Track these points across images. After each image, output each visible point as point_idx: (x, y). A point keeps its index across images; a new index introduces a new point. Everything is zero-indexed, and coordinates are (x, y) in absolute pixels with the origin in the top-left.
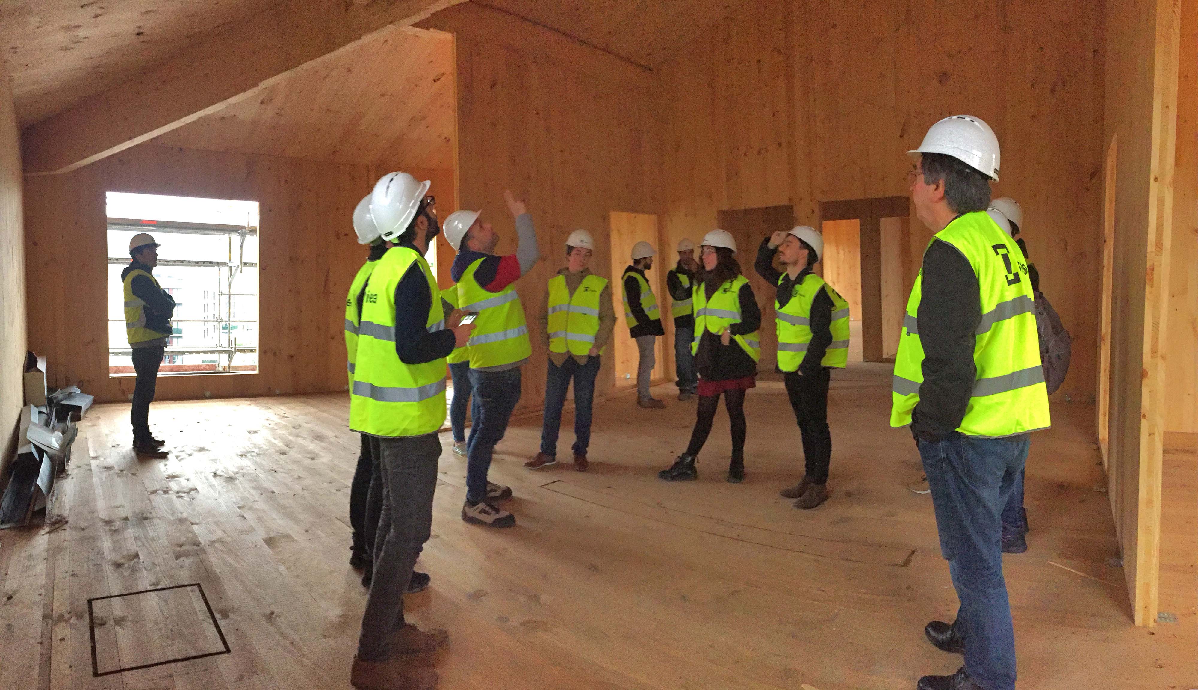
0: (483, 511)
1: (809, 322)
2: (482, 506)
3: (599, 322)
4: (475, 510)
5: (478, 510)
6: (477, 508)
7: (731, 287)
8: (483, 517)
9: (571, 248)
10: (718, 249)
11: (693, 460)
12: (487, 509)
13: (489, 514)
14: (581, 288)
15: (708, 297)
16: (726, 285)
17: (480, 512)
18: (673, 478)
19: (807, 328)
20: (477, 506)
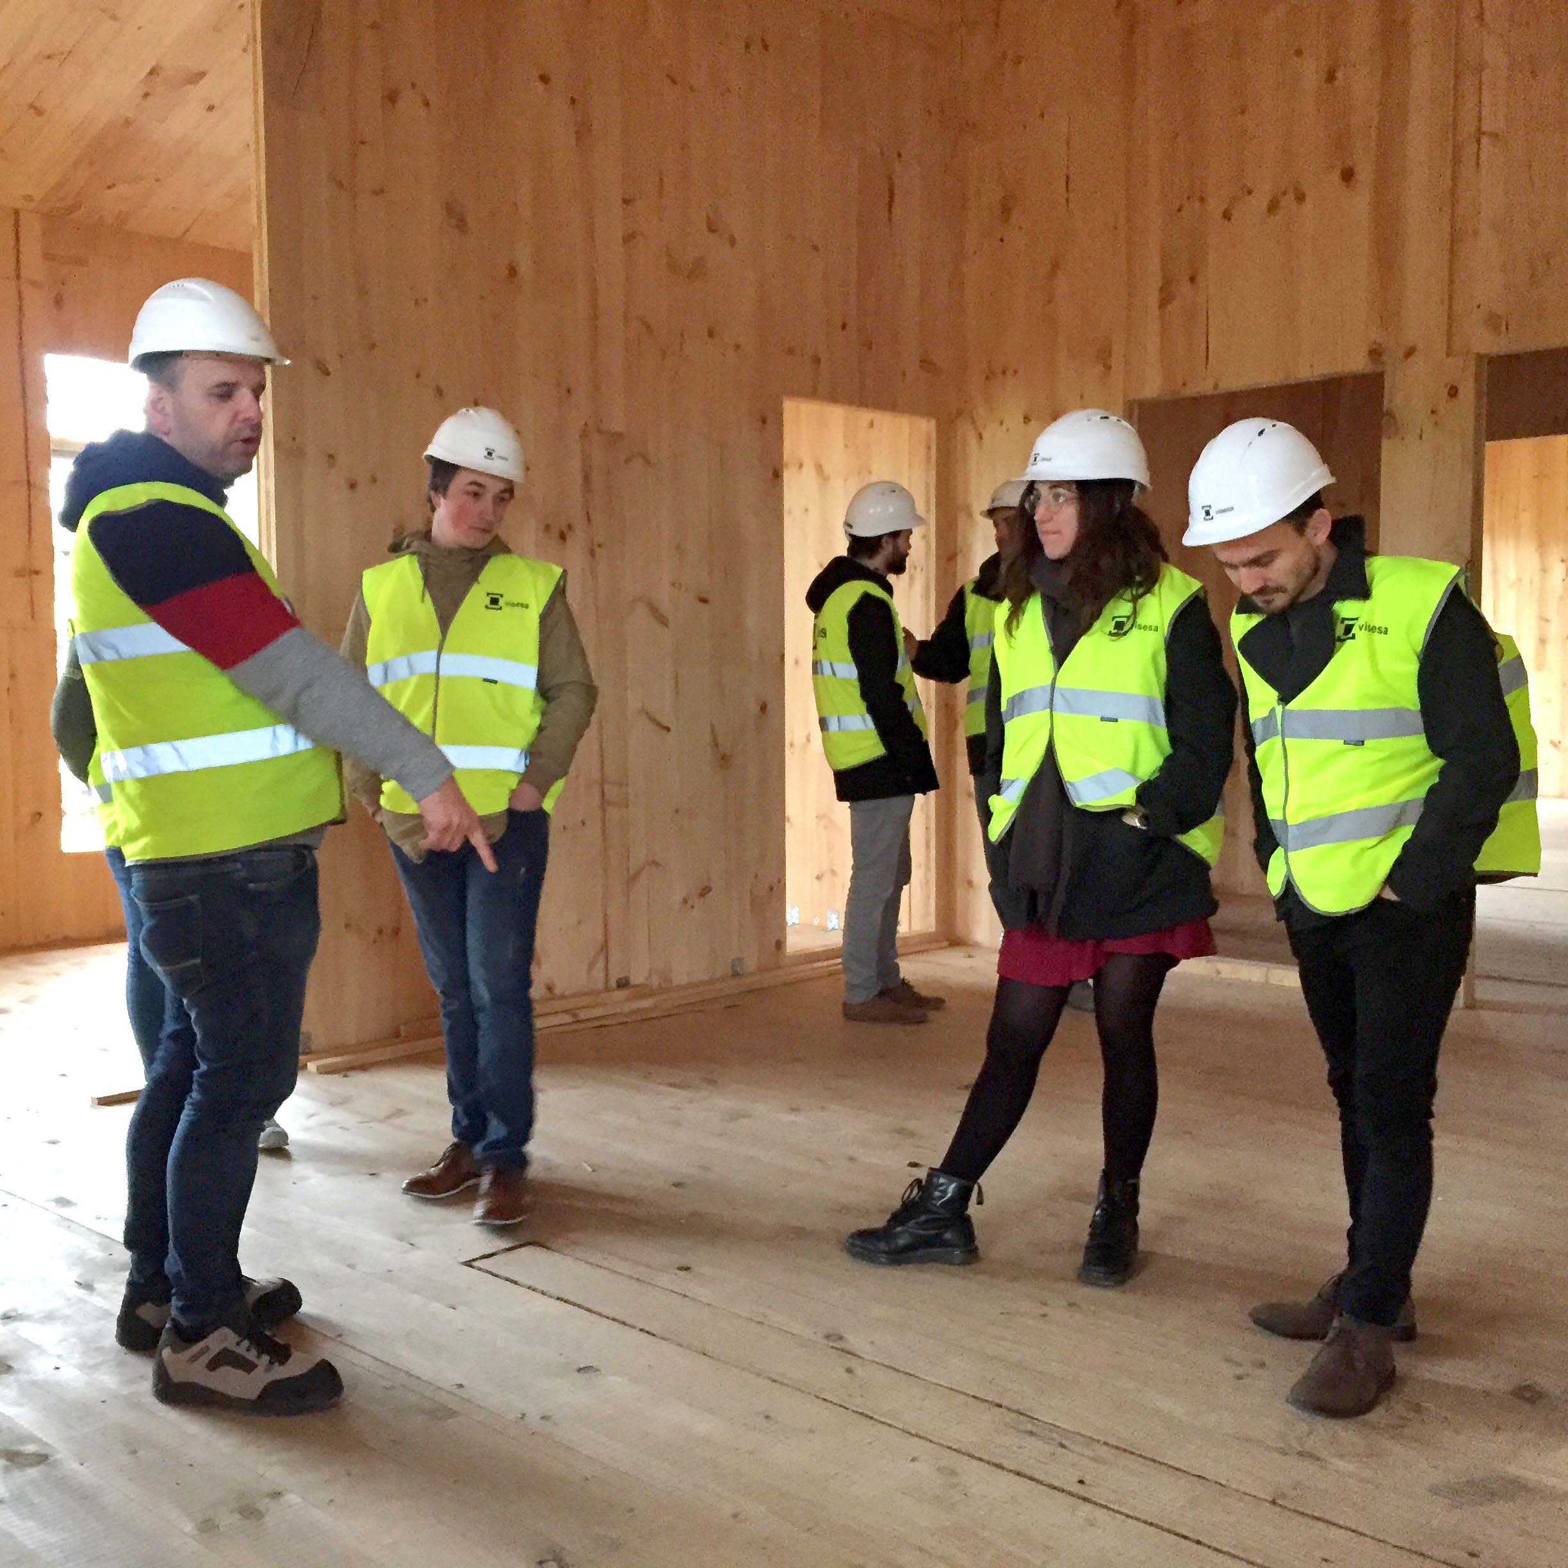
0: (224, 1359)
1: (1419, 721)
2: (223, 1339)
3: (541, 703)
4: (194, 1359)
5: (205, 1359)
6: (202, 1353)
7: (1135, 612)
8: (230, 1381)
9: (444, 471)
10: (1084, 488)
11: (963, 1196)
12: (244, 1349)
13: (248, 1366)
14: (476, 597)
15: (1061, 651)
16: (1121, 608)
17: (213, 1365)
18: (899, 1257)
19: (1419, 742)
20: (201, 1345)
